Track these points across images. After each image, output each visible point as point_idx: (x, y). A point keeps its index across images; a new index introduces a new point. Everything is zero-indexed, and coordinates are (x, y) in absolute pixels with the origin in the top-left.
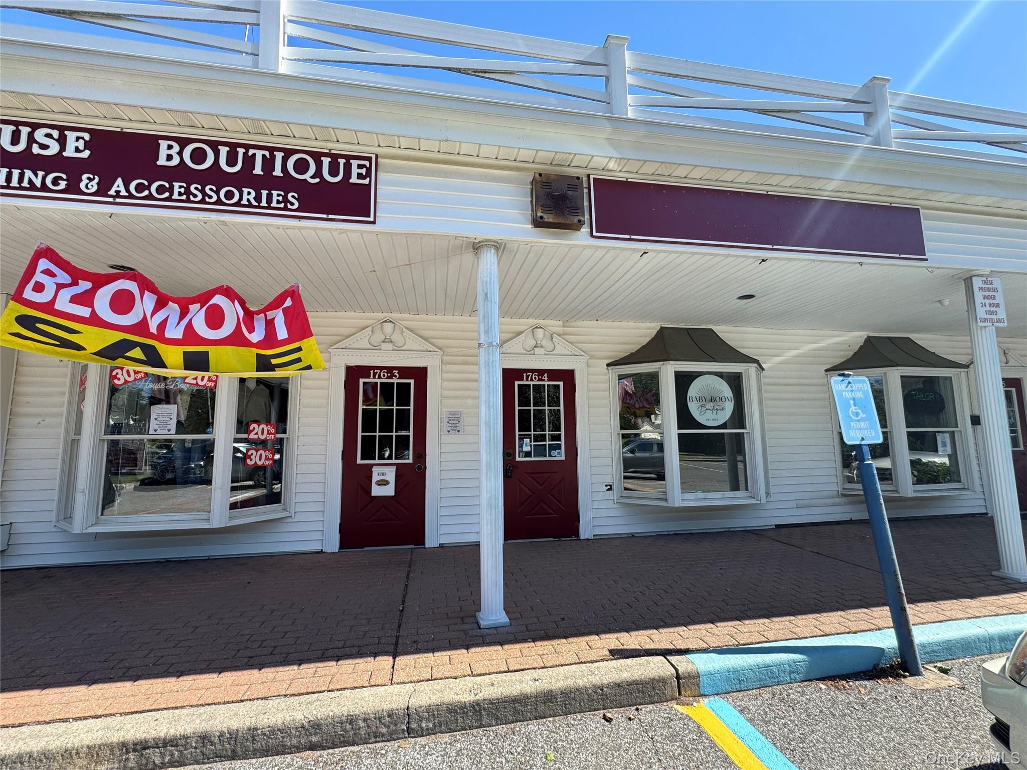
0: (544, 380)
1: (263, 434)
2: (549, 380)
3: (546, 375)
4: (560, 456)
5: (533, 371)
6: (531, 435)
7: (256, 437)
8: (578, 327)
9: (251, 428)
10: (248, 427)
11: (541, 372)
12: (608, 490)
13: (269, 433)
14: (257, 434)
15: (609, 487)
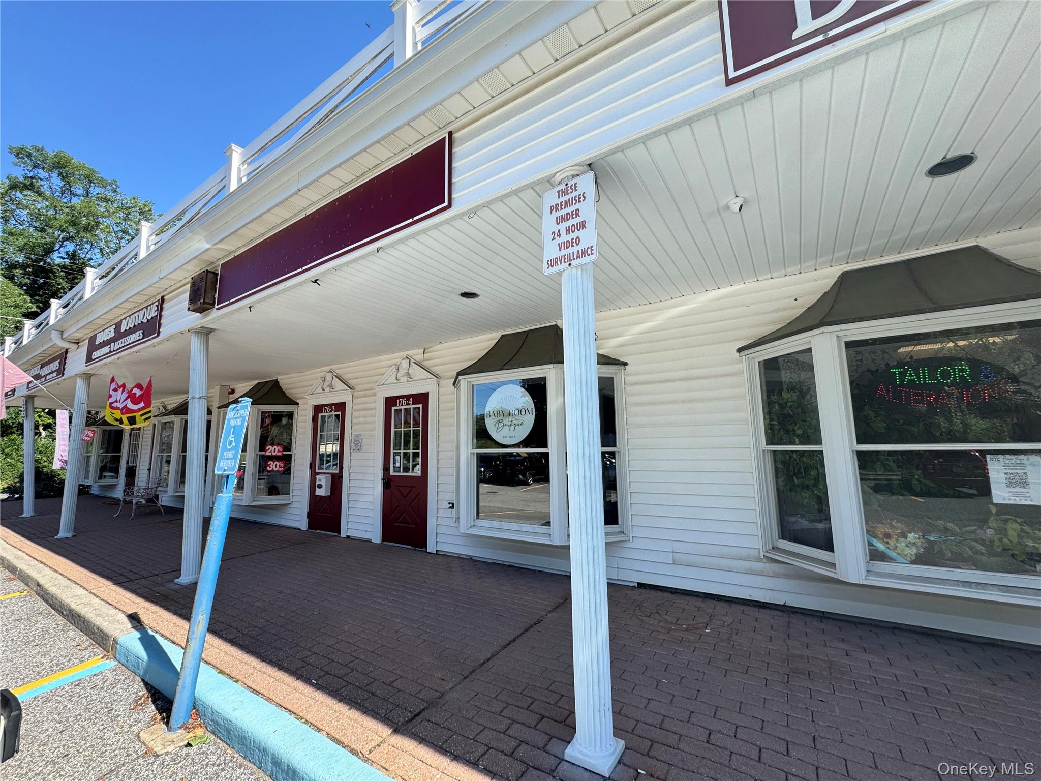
0: (409, 404)
1: (274, 452)
2: (413, 404)
3: (411, 399)
4: (417, 472)
5: (402, 397)
6: (400, 453)
7: (270, 454)
8: (434, 352)
9: (267, 448)
10: (265, 448)
11: (407, 397)
12: (450, 508)
13: (279, 451)
14: (271, 452)
15: (451, 505)
